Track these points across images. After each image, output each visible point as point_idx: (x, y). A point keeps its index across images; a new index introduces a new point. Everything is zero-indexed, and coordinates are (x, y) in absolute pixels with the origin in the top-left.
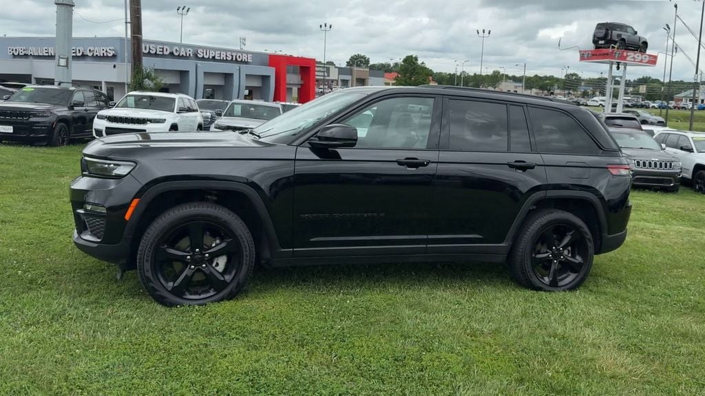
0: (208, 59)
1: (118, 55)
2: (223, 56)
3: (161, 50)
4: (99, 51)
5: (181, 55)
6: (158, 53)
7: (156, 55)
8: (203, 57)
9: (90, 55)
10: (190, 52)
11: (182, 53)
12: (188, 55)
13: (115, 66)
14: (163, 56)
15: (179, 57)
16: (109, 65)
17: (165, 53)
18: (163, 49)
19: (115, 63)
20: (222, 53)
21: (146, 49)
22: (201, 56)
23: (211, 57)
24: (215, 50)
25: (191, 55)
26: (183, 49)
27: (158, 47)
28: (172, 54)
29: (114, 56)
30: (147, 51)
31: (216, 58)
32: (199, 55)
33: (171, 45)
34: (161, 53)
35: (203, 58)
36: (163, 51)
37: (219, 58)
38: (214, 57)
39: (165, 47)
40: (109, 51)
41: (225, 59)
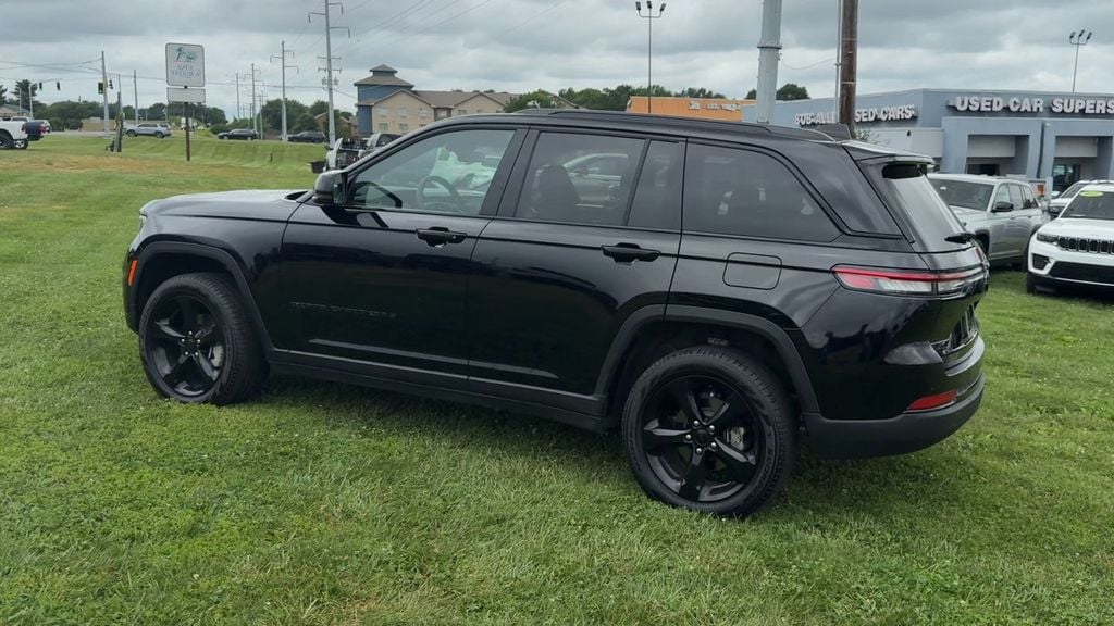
0: (1073, 114)
1: (920, 118)
2: (1100, 108)
3: (989, 104)
4: (895, 113)
5: (1022, 110)
6: (983, 109)
7: (979, 112)
8: (1063, 111)
9: (884, 118)
10: (1040, 105)
11: (1026, 106)
12: (1035, 110)
13: (909, 134)
14: (992, 113)
15: (1019, 113)
16: (902, 130)
17: (995, 108)
18: (992, 102)
19: (909, 129)
20: (1099, 102)
21: (963, 103)
22: (1059, 110)
23: (1077, 111)
24: (1086, 97)
25: (1041, 110)
26: (1026, 100)
27: (984, 99)
28: (1007, 109)
29: (914, 118)
30: (965, 108)
31: (1087, 111)
32: (1054, 109)
33: (1007, 95)
34: (989, 109)
35: (1063, 113)
36: (991, 106)
37: (1093, 111)
38: (1082, 111)
39: (996, 99)
40: (907, 111)
41: (1103, 112)
